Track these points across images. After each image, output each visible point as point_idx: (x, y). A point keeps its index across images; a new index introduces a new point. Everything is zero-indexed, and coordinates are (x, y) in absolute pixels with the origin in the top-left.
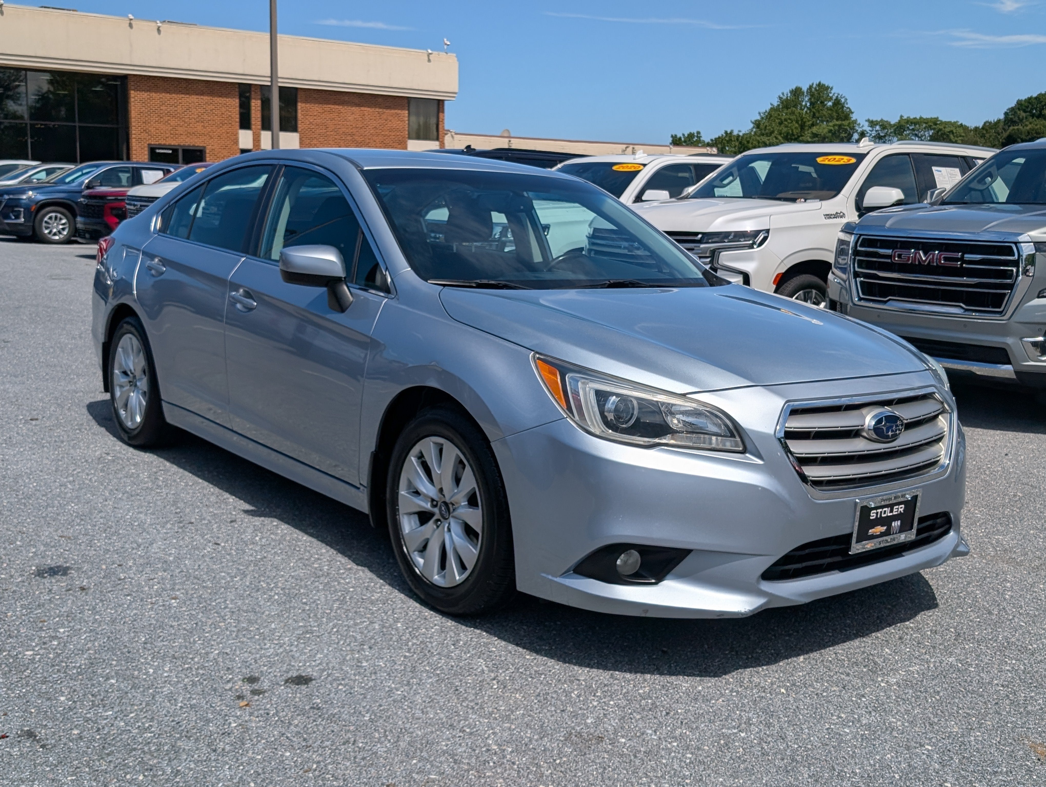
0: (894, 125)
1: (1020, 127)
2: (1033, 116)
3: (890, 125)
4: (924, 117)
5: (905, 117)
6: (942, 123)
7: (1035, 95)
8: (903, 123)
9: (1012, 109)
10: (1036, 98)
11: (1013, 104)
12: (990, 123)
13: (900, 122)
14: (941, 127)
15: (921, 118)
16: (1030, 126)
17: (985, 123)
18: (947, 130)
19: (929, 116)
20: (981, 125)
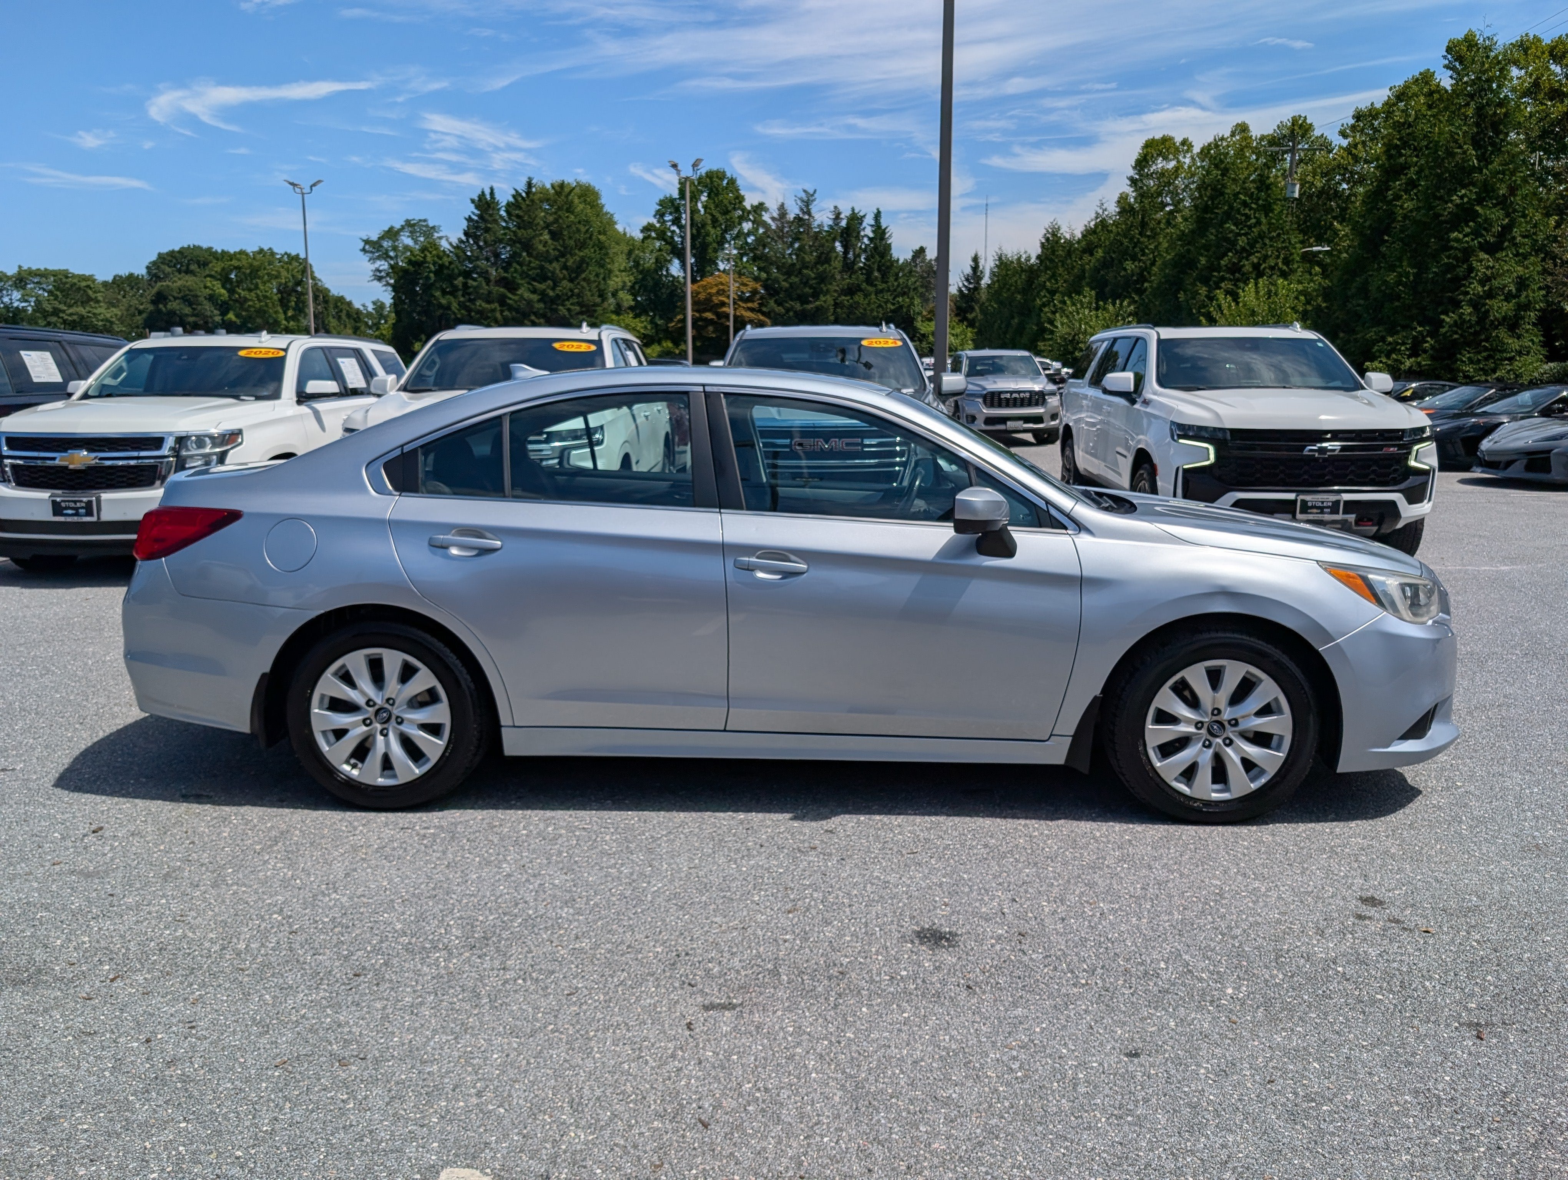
0: (12, 276)
1: (167, 283)
2: (179, 271)
3: (6, 276)
4: (51, 268)
5: (25, 268)
6: (74, 276)
7: (177, 249)
8: (24, 275)
9: (154, 263)
10: (180, 252)
11: (154, 258)
12: (121, 277)
13: (19, 273)
14: (75, 281)
15: (46, 270)
16: (179, 283)
17: (115, 277)
18: (84, 284)
19: (56, 268)
20: (110, 279)
